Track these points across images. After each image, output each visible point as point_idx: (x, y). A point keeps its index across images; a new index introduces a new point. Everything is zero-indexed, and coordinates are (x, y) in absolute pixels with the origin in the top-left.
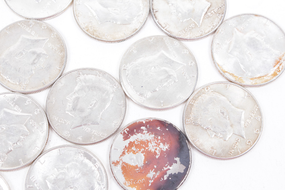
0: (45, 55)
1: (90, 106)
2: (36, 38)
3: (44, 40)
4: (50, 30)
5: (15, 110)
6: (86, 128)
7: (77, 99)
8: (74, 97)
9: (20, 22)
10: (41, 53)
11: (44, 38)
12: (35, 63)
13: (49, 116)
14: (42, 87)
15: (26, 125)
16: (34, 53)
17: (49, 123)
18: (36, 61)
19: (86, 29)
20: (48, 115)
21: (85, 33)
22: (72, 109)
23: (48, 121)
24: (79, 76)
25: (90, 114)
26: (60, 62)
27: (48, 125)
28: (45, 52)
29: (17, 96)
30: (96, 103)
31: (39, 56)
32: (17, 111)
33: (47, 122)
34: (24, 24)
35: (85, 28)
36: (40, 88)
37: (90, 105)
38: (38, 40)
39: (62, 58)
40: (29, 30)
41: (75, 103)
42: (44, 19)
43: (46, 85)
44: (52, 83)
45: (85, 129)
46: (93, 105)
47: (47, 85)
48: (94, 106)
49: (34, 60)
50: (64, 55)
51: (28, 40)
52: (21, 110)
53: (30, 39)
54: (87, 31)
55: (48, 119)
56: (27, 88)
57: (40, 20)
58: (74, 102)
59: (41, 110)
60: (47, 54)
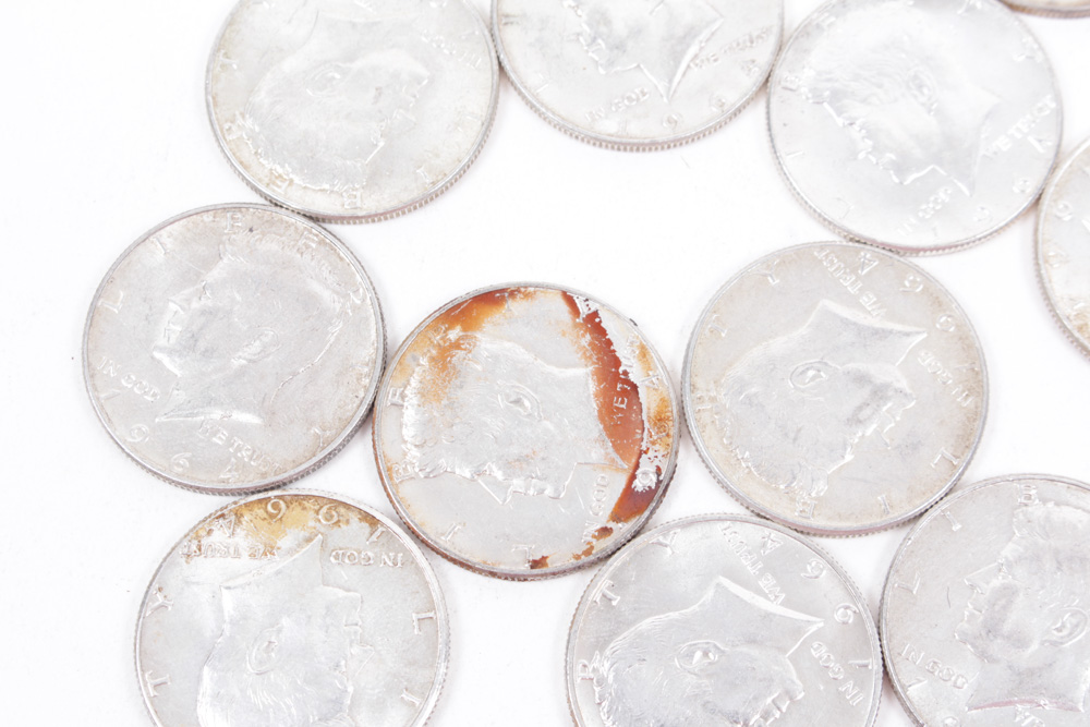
0: (906, 395)
1: (1055, 632)
2: (875, 321)
3: (908, 334)
4: (937, 299)
5: (759, 592)
6: (1026, 718)
7: (1008, 593)
8: (997, 582)
9: (822, 246)
10: (886, 386)
11: (907, 329)
12: (860, 422)
13: (890, 641)
14: (877, 521)
15: (793, 659)
16: (861, 379)
17: (884, 666)
18: (867, 412)
19: (1075, 323)
20: (884, 636)
21: (1071, 335)
22: (984, 634)
23: (883, 659)
24: (1026, 505)
25: (1051, 665)
26: (958, 436)
27: (881, 675)
28: (903, 384)
29: (776, 538)
30: (1077, 626)
31: (880, 393)
32: (766, 597)
33: (881, 662)
34: (837, 257)
35: (1072, 318)
36: (866, 522)
37: (1057, 629)
38: (883, 331)
39: (968, 418)
40: (853, 283)
41: (997, 608)
42: (916, 251)
43: (891, 516)
44: (917, 511)
45: (1022, 721)
46: (1065, 632)
47: (896, 514)
48: (1071, 634)
49: (860, 408)
50: (976, 407)
51: (846, 322)
52: (783, 596)
53: (855, 324)
54: (1080, 329)
55: (882, 652)
56: (816, 513)
57: (898, 253)
58: (994, 605)
59: (862, 609)
60: (911, 395)
